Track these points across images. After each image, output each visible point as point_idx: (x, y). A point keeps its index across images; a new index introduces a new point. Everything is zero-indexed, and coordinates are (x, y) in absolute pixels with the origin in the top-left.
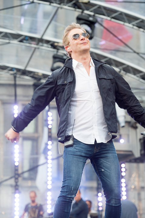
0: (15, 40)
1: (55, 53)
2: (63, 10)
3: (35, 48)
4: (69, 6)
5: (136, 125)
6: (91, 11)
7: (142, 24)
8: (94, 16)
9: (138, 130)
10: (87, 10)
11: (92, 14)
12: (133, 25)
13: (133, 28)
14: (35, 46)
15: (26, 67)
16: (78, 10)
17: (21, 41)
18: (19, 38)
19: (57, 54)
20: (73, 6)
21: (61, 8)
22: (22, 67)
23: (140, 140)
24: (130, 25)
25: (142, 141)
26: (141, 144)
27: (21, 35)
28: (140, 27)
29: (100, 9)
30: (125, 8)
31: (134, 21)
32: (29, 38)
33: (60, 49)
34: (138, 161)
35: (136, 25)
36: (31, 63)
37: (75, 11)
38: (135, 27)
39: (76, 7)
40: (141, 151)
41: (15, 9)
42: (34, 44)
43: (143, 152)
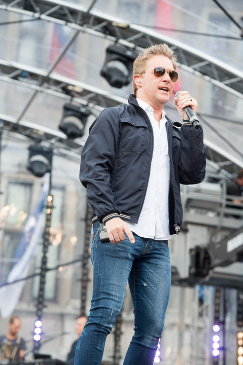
0: (5, 75)
1: (68, 101)
2: (86, 35)
3: (37, 92)
4: (96, 30)
5: (186, 226)
6: (130, 42)
7: (209, 68)
8: (134, 49)
9: (189, 235)
10: (125, 38)
11: (131, 45)
12: (195, 69)
13: (193, 74)
14: (38, 88)
15: (20, 119)
16: (109, 37)
17: (15, 78)
18: (13, 72)
19: (70, 104)
20: (102, 30)
21: (84, 32)
22: (12, 119)
23: (191, 250)
24: (190, 69)
25: (194, 253)
26: (192, 257)
27: (16, 69)
28: (204, 74)
29: (144, 40)
30: (184, 41)
31: (196, 64)
32: (28, 75)
33: (77, 95)
34: (185, 284)
35: (199, 69)
36: (27, 114)
37: (105, 38)
38: (197, 73)
39: (107, 32)
40: (190, 268)
41: (11, 26)
42: (36, 85)
43: (193, 270)
